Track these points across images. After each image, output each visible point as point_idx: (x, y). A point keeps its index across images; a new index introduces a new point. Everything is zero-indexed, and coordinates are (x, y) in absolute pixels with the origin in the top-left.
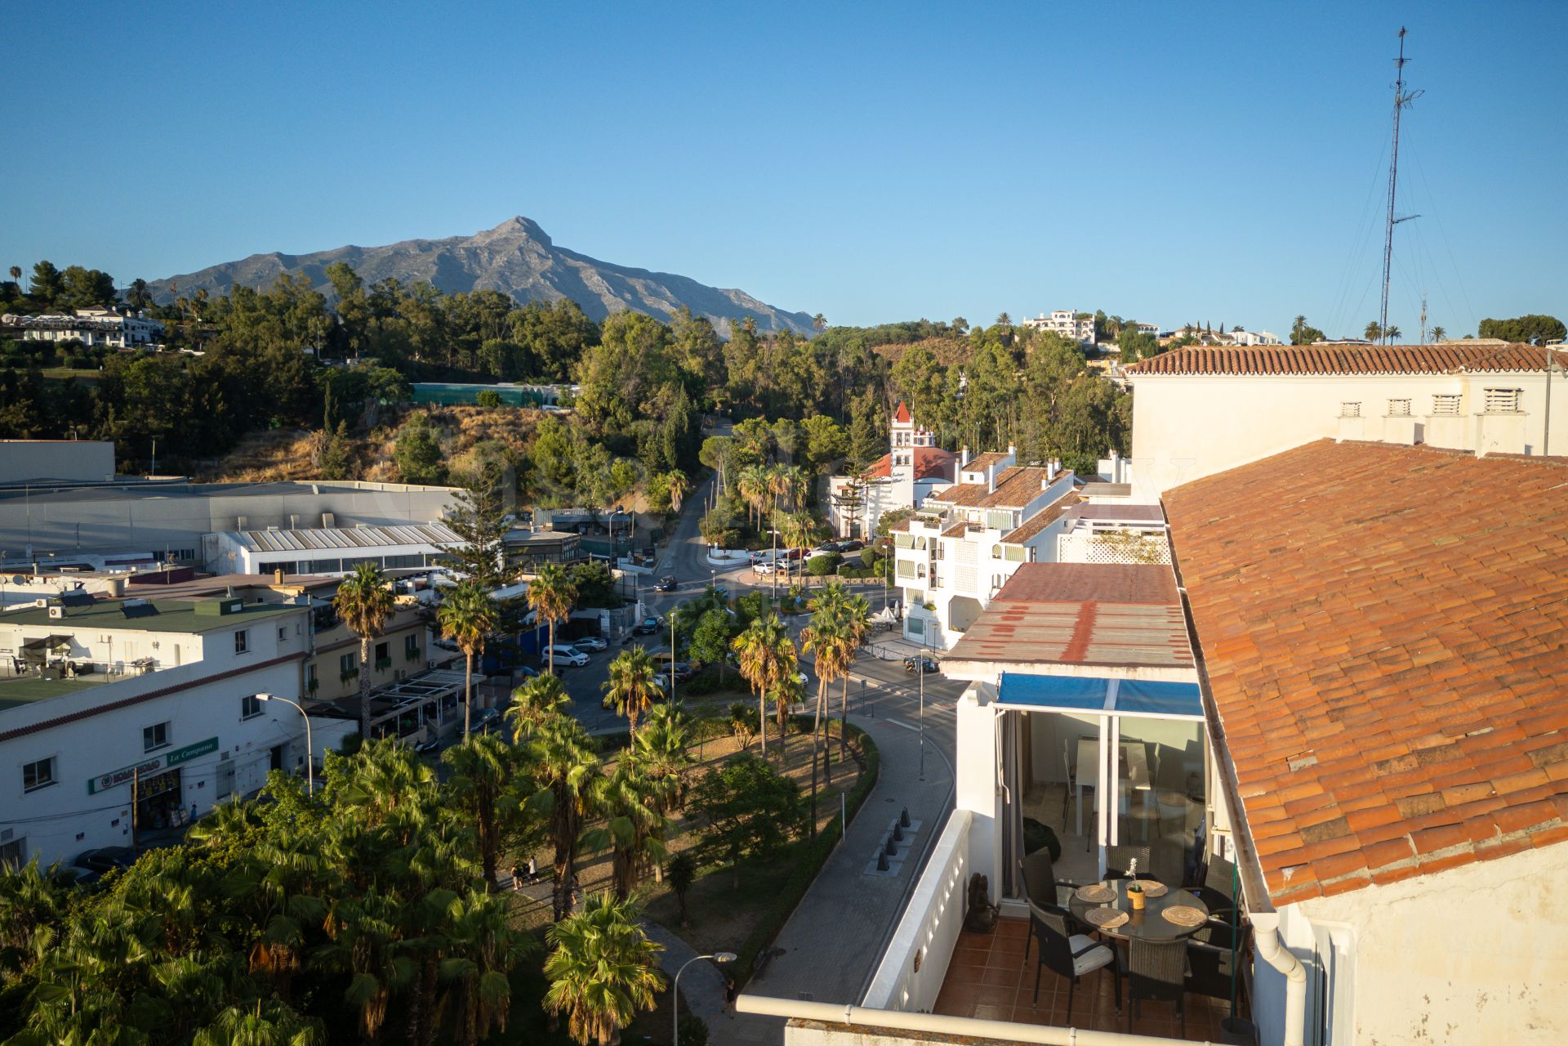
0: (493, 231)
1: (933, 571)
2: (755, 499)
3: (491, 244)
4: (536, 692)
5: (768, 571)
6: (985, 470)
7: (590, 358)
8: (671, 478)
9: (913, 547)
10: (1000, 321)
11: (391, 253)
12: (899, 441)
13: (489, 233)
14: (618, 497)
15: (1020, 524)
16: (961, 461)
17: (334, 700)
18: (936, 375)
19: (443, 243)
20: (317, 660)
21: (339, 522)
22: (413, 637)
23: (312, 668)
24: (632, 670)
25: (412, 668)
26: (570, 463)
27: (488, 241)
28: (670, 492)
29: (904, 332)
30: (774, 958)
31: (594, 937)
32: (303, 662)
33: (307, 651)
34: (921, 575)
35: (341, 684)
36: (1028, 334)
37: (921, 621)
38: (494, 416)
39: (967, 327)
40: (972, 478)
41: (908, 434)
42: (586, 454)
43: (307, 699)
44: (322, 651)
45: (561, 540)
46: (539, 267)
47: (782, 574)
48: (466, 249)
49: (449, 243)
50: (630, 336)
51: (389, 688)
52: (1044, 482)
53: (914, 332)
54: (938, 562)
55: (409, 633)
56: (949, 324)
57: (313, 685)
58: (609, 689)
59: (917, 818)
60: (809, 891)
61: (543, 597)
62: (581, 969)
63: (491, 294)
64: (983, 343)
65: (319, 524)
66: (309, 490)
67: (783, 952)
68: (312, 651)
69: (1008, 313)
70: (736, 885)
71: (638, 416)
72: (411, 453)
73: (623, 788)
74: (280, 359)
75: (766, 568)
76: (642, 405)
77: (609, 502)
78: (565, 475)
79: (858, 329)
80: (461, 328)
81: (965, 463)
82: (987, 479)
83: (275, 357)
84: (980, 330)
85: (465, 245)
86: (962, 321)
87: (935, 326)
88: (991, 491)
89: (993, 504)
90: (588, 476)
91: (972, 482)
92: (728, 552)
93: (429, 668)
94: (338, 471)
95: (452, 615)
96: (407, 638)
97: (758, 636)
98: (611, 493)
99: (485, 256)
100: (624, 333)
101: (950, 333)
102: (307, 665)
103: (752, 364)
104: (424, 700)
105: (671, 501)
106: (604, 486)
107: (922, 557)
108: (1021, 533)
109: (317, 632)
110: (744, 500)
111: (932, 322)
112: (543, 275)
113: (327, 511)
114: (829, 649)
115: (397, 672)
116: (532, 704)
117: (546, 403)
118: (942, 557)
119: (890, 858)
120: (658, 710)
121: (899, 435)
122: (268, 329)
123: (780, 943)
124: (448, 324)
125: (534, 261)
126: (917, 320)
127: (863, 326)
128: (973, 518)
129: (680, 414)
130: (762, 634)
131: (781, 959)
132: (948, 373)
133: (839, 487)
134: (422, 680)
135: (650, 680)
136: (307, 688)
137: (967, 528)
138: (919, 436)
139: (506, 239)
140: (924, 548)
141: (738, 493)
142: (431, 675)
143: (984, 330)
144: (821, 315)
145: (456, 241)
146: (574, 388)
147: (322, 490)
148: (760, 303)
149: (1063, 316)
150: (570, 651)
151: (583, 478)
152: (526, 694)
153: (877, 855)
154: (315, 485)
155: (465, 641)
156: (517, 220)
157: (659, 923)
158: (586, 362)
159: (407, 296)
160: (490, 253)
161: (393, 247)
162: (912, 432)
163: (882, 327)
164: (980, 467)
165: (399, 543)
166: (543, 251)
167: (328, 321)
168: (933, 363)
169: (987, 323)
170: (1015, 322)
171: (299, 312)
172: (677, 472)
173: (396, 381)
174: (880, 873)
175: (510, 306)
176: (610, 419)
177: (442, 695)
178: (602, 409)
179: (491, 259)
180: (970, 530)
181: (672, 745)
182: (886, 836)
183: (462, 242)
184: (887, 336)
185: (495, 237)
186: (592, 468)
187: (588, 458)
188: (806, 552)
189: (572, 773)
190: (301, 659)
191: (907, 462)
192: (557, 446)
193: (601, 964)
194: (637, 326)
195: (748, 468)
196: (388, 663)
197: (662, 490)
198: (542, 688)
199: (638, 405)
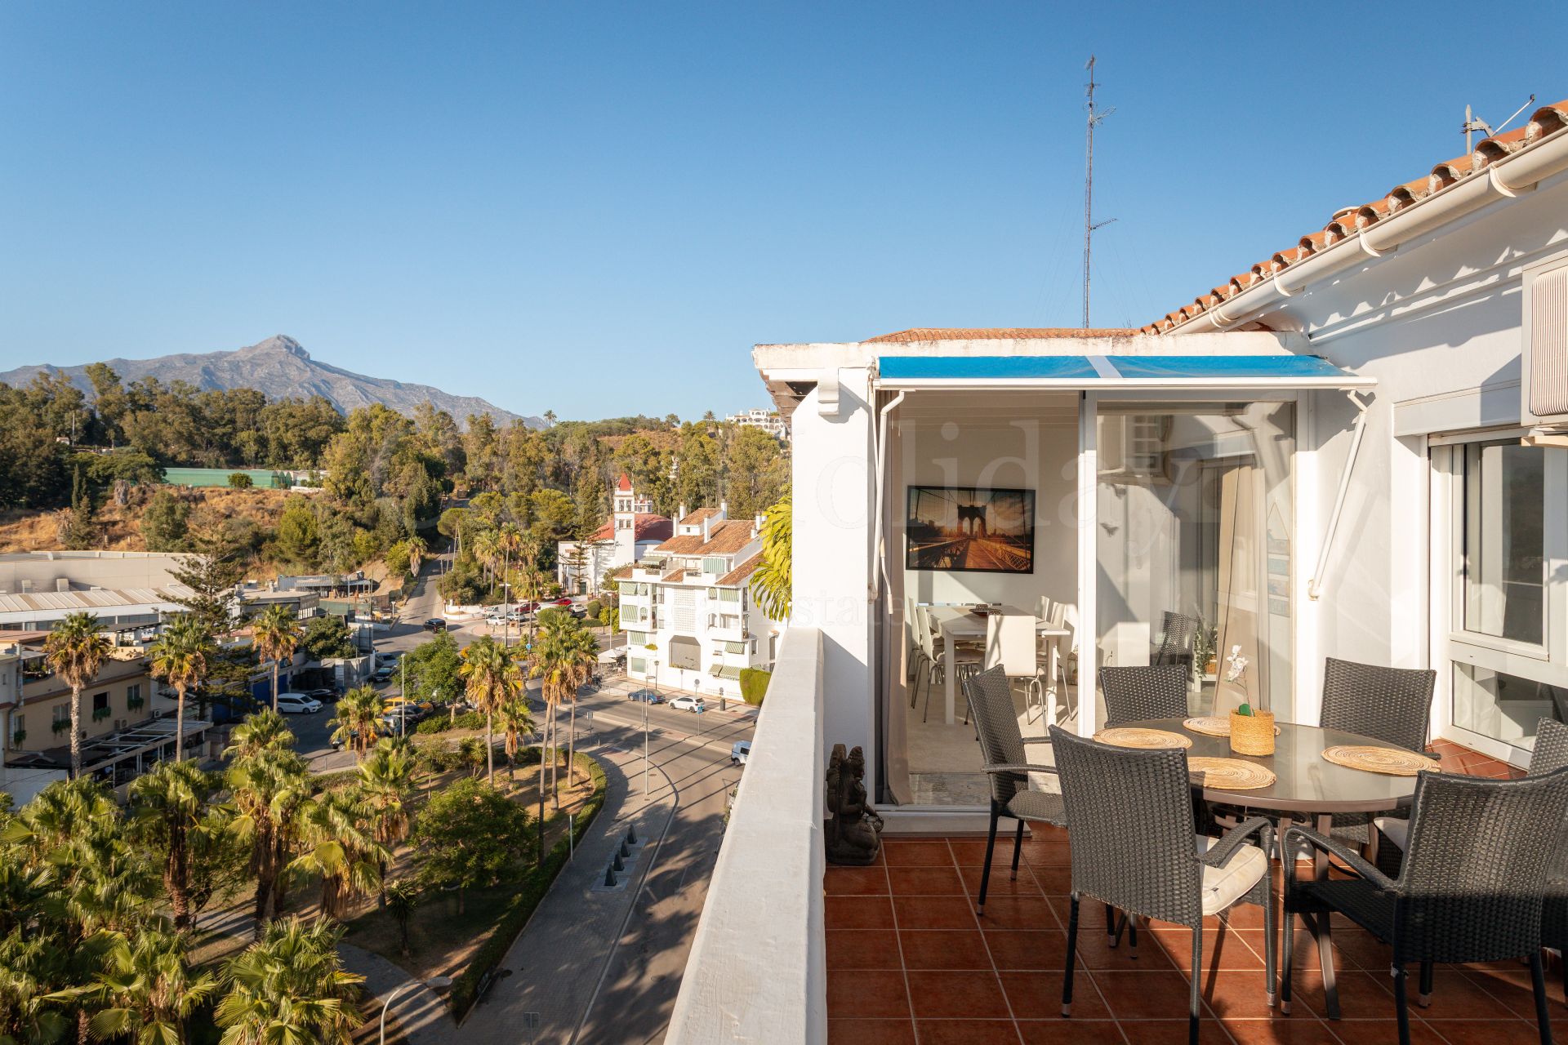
0: (255, 348)
1: (654, 616)
2: (487, 559)
3: (253, 358)
4: (257, 730)
5: (500, 623)
6: (700, 522)
7: (338, 442)
8: (409, 545)
9: (636, 593)
10: (706, 417)
11: (157, 365)
12: (622, 507)
13: (251, 349)
14: (359, 564)
15: (732, 569)
16: (679, 516)
17: (44, 752)
18: (653, 458)
19: (208, 357)
20: (24, 710)
21: (74, 586)
22: (137, 687)
23: (21, 719)
24: (358, 707)
25: (134, 718)
26: (314, 533)
27: (250, 355)
28: (409, 558)
29: (624, 425)
30: (499, 979)
31: (276, 971)
32: (9, 713)
33: (14, 702)
34: (644, 618)
35: (53, 734)
36: (728, 426)
37: (644, 660)
38: (243, 496)
39: (679, 422)
40: (688, 530)
41: (629, 501)
42: (329, 523)
43: (12, 751)
44: (29, 701)
45: (299, 598)
46: (297, 378)
47: (513, 625)
48: (229, 362)
49: (213, 357)
50: (375, 423)
51: (108, 738)
52: (753, 531)
53: (629, 426)
54: (660, 607)
55: (132, 683)
56: (663, 420)
57: (20, 736)
58: (336, 727)
59: (643, 835)
60: (536, 910)
61: (267, 637)
62: (259, 1009)
63: (246, 392)
64: (693, 434)
65: (53, 588)
66: (45, 558)
67: (509, 973)
68: (18, 702)
69: (713, 411)
70: (461, 910)
71: (381, 495)
72: (157, 527)
73: (331, 811)
74: (30, 445)
75: (498, 621)
76: (386, 484)
77: (351, 570)
78: (309, 546)
79: (584, 424)
80: (216, 422)
81: (682, 517)
82: (702, 529)
83: (24, 443)
84: (689, 424)
85: (229, 358)
86: (674, 418)
87: (650, 421)
88: (706, 541)
89: (708, 551)
90: (330, 544)
91: (688, 534)
92: (463, 608)
93: (153, 718)
94: (80, 543)
95: (163, 651)
96: (130, 688)
97: (484, 663)
98: (353, 561)
99: (246, 369)
100: (370, 421)
101: (663, 427)
102: (13, 716)
103: (488, 449)
104: (144, 748)
105: (409, 566)
106: (346, 553)
107: (645, 602)
108: (734, 576)
109: (25, 683)
110: (479, 563)
111: (648, 417)
112: (301, 386)
113: (62, 577)
114: (557, 672)
115: (117, 723)
116: (251, 741)
117: (295, 485)
118: (662, 602)
119: (618, 873)
120: (385, 744)
121: (621, 502)
122: (22, 421)
123: (505, 965)
124: (204, 418)
125: (293, 373)
126: (635, 416)
127: (588, 421)
128: (691, 565)
129: (420, 489)
130: (487, 660)
131: (506, 980)
132: (662, 456)
133: (567, 551)
134: (144, 729)
135: (378, 717)
136: (12, 740)
137: (685, 573)
138: (639, 504)
139: (267, 354)
140: (646, 594)
141: (474, 559)
142: (155, 724)
143: (693, 424)
144: (551, 412)
145: (219, 356)
146: (322, 472)
147: (56, 558)
148: (498, 409)
149: (758, 414)
150: (303, 699)
151: (326, 546)
152: (245, 732)
153: (604, 871)
154: (50, 554)
155: (178, 678)
156: (278, 338)
157: (378, 953)
158: (333, 447)
159: (165, 393)
160: (252, 366)
161: (159, 361)
162: (633, 499)
163: (605, 421)
164: (696, 520)
165: (134, 603)
166: (301, 364)
167: (85, 415)
168: (649, 448)
169: (696, 419)
170: (719, 418)
171: (56, 407)
172: (416, 539)
173: (147, 465)
174: (607, 889)
175: (265, 402)
176: (354, 497)
177: (164, 742)
178: (348, 488)
179: (253, 371)
180: (688, 574)
181: (395, 773)
182: (613, 854)
183: (226, 356)
184: (608, 429)
185: (257, 352)
186: (335, 536)
187: (330, 527)
188: (535, 605)
189: (275, 799)
190: (8, 709)
191: (628, 526)
192: (302, 520)
193: (284, 1002)
194: (382, 415)
195: (482, 533)
196: (108, 714)
197: (402, 556)
198: (263, 726)
199: (382, 484)
